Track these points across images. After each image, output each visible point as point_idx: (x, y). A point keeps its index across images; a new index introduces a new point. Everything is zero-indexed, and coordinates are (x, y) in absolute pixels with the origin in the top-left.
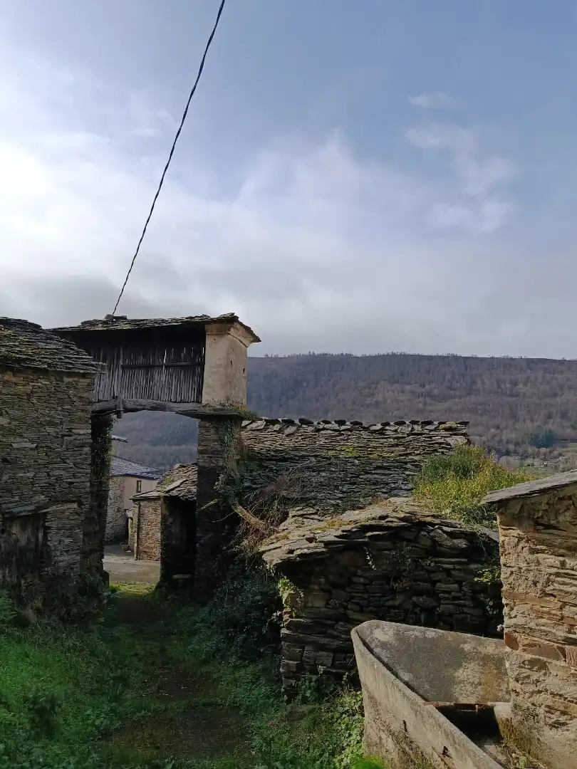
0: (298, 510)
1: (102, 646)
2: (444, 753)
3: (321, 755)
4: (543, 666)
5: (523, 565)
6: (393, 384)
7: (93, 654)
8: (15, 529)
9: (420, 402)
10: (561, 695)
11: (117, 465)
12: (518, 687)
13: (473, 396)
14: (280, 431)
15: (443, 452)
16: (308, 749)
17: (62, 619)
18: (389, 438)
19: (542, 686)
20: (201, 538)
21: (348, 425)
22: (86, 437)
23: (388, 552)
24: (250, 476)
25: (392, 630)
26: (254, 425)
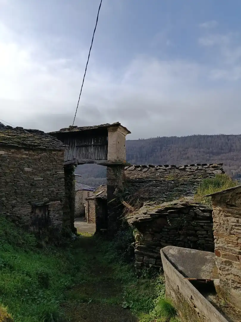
0: (148, 203)
1: (71, 256)
2: (191, 298)
3: (148, 299)
4: (230, 264)
5: (222, 222)
6: (195, 149)
7: (67, 259)
8: (37, 211)
9: (207, 156)
10: (238, 276)
11: (78, 186)
12: (221, 272)
13: (232, 153)
14: (141, 170)
15: (211, 177)
16: (144, 296)
17: (56, 245)
18: (187, 172)
19: (230, 272)
20: (109, 214)
21: (170, 167)
22: (62, 175)
23: (176, 218)
24: (128, 189)
25: (177, 250)
26: (130, 168)
